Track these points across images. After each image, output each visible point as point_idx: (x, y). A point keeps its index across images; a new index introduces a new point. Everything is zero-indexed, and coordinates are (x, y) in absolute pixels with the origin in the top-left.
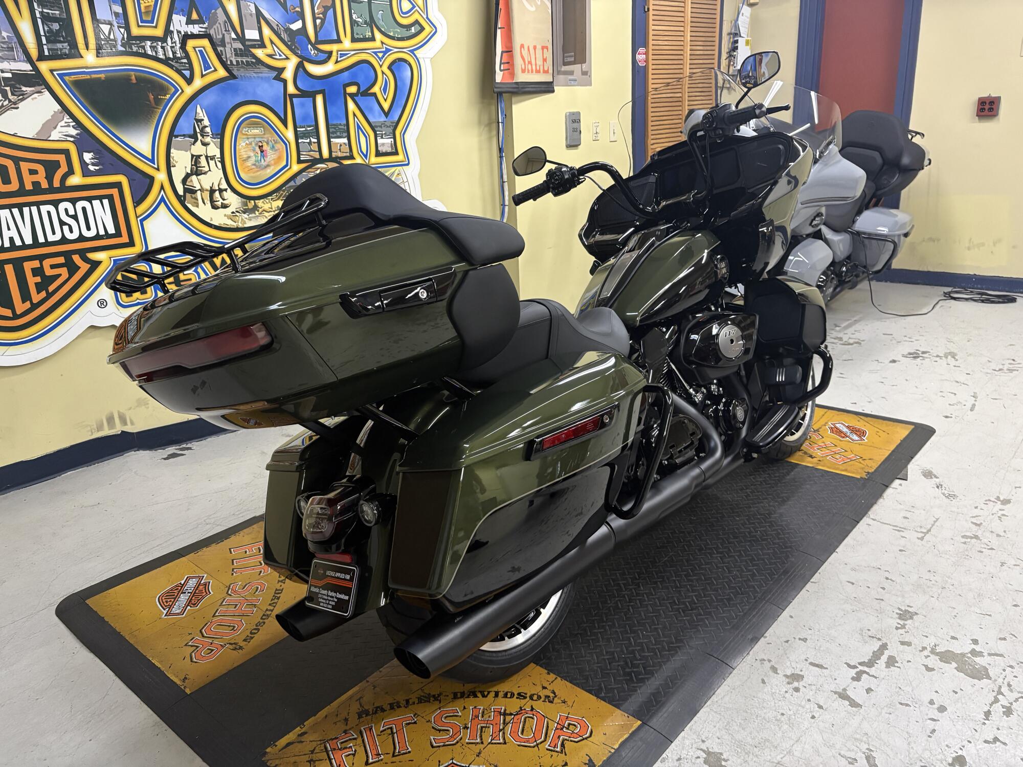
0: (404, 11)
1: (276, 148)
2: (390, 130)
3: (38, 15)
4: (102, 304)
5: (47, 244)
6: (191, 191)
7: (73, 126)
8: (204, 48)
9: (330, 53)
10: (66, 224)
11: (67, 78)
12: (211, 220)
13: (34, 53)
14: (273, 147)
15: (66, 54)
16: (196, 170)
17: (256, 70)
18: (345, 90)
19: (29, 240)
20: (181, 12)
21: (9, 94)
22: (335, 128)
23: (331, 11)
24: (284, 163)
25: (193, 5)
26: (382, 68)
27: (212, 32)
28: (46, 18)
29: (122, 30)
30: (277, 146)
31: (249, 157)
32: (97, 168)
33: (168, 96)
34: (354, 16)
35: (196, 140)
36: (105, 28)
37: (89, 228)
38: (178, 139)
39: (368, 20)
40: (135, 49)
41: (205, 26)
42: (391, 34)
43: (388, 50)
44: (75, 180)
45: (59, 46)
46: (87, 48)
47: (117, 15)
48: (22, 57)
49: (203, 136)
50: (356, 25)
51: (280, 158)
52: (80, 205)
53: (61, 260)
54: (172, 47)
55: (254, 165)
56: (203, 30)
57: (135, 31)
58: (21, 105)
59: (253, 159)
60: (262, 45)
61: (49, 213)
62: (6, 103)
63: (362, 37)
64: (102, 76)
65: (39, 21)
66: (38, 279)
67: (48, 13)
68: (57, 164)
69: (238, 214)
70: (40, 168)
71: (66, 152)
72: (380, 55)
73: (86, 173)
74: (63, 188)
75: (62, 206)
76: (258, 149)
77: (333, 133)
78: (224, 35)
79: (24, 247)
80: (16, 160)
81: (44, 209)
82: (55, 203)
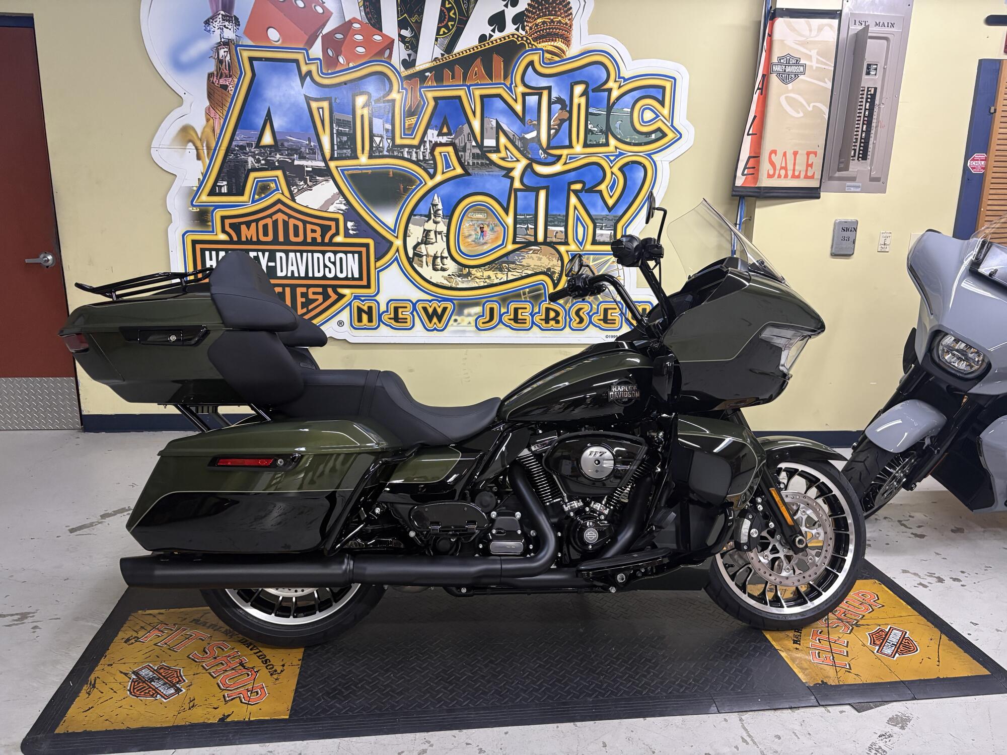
0: (645, 120)
1: (495, 230)
2: (612, 223)
3: (335, 132)
4: (341, 323)
5: (314, 278)
6: (418, 255)
7: (344, 204)
8: (448, 153)
9: (559, 157)
10: (328, 267)
11: (346, 172)
12: (431, 278)
13: (328, 156)
14: (493, 228)
15: (348, 157)
16: (426, 240)
17: (490, 170)
18: (569, 187)
19: (303, 274)
20: (436, 128)
21: (308, 181)
22: (553, 218)
23: (567, 123)
24: (501, 242)
25: (445, 122)
26: (613, 171)
27: (457, 141)
28: (340, 134)
29: (389, 141)
30: (496, 229)
31: (470, 235)
32: (355, 232)
33: (414, 187)
34: (590, 127)
35: (430, 218)
36: (377, 140)
37: (341, 272)
38: (416, 217)
39: (604, 129)
40: (396, 154)
41: (452, 137)
42: (628, 140)
43: (621, 154)
44: (339, 239)
45: (345, 151)
46: (363, 153)
47: (387, 130)
48: (320, 158)
49: (435, 216)
50: (590, 133)
51: (497, 238)
52: (339, 255)
53: (320, 290)
54: (423, 152)
55: (474, 241)
56: (450, 140)
57: (398, 141)
58: (314, 188)
59: (474, 237)
60: (497, 150)
61: (318, 258)
62: (306, 186)
63: (595, 143)
64: (370, 171)
65: (335, 135)
66: (304, 300)
67: (341, 130)
68: (329, 227)
69: (453, 277)
70: (318, 229)
71: (336, 221)
72: (612, 158)
73: (347, 235)
74: (331, 244)
75: (328, 255)
76: (479, 229)
77: (551, 222)
78: (466, 144)
79: (299, 278)
80: (305, 223)
81: (316, 255)
82: (323, 253)
